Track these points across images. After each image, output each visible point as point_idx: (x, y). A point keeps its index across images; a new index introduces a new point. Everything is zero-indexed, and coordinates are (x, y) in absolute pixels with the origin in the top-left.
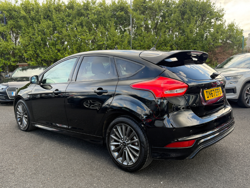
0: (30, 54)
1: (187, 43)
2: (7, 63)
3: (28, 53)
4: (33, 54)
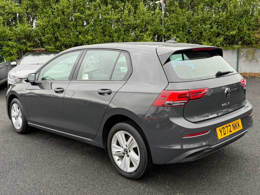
2: (23, 48)
3: (45, 36)
4: (51, 37)
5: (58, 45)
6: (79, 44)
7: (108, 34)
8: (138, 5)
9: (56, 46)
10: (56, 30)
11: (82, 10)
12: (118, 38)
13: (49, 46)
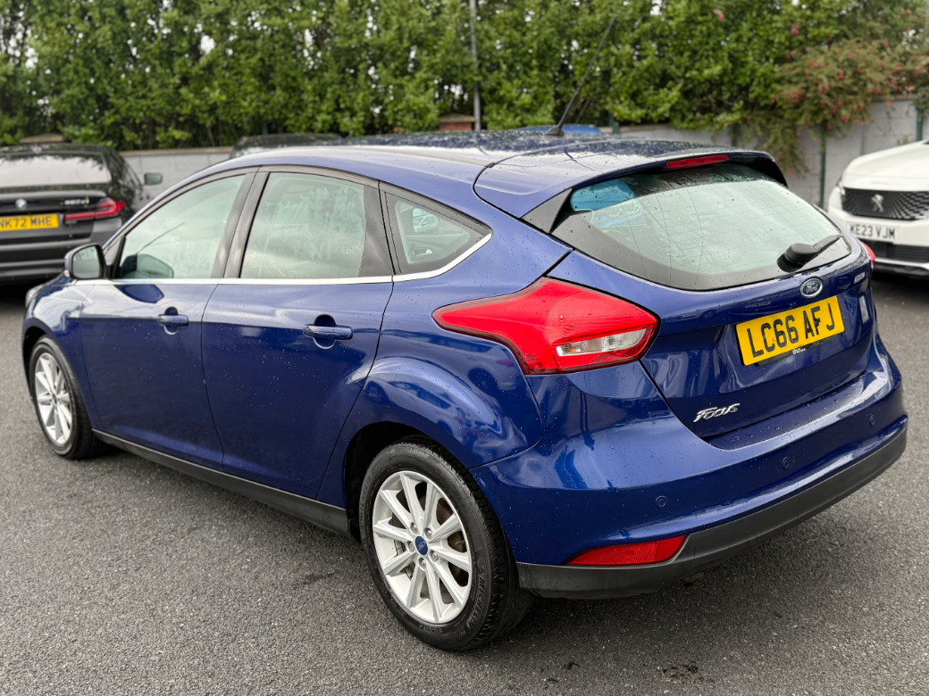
0: (73, 96)
1: (699, 27)
4: (82, 97)
7: (284, 83)
9: (101, 129)
13: (77, 127)
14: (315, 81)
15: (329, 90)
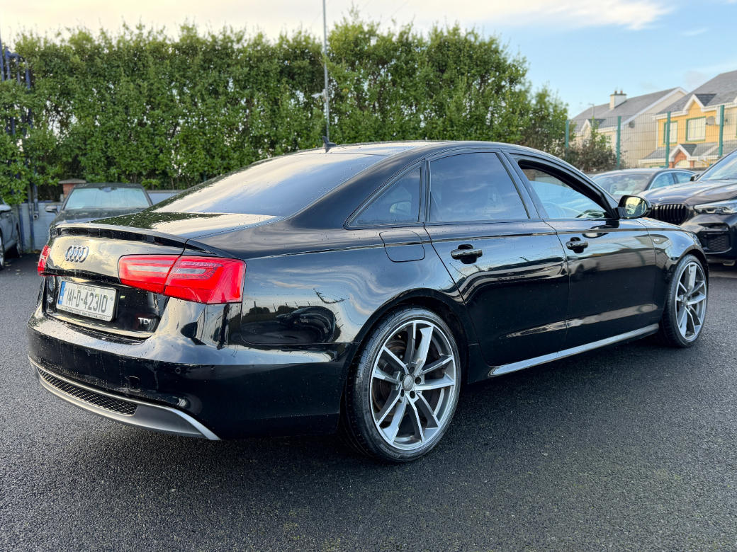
2: (37, 180)
3: (88, 156)
4: (98, 157)
5: (114, 174)
6: (157, 172)
7: (220, 154)
8: (278, 99)
9: (107, 177)
10: (111, 142)
11: (166, 105)
12: (240, 161)
13: (94, 175)
14: (238, 152)
15: (246, 159)
